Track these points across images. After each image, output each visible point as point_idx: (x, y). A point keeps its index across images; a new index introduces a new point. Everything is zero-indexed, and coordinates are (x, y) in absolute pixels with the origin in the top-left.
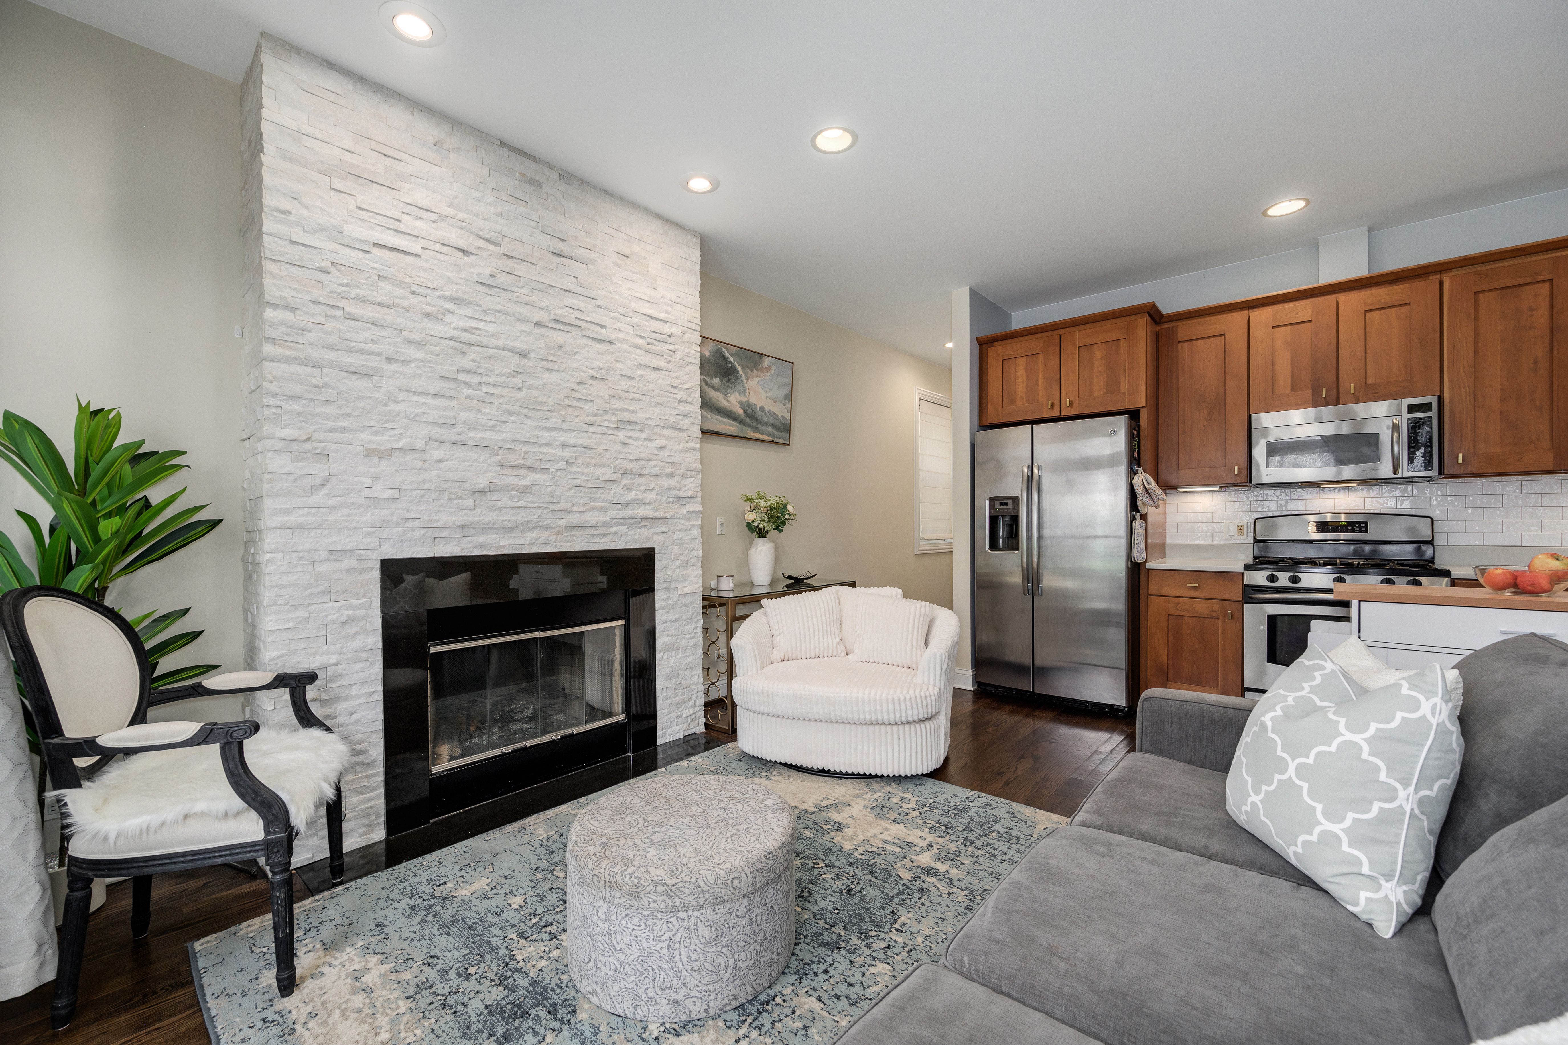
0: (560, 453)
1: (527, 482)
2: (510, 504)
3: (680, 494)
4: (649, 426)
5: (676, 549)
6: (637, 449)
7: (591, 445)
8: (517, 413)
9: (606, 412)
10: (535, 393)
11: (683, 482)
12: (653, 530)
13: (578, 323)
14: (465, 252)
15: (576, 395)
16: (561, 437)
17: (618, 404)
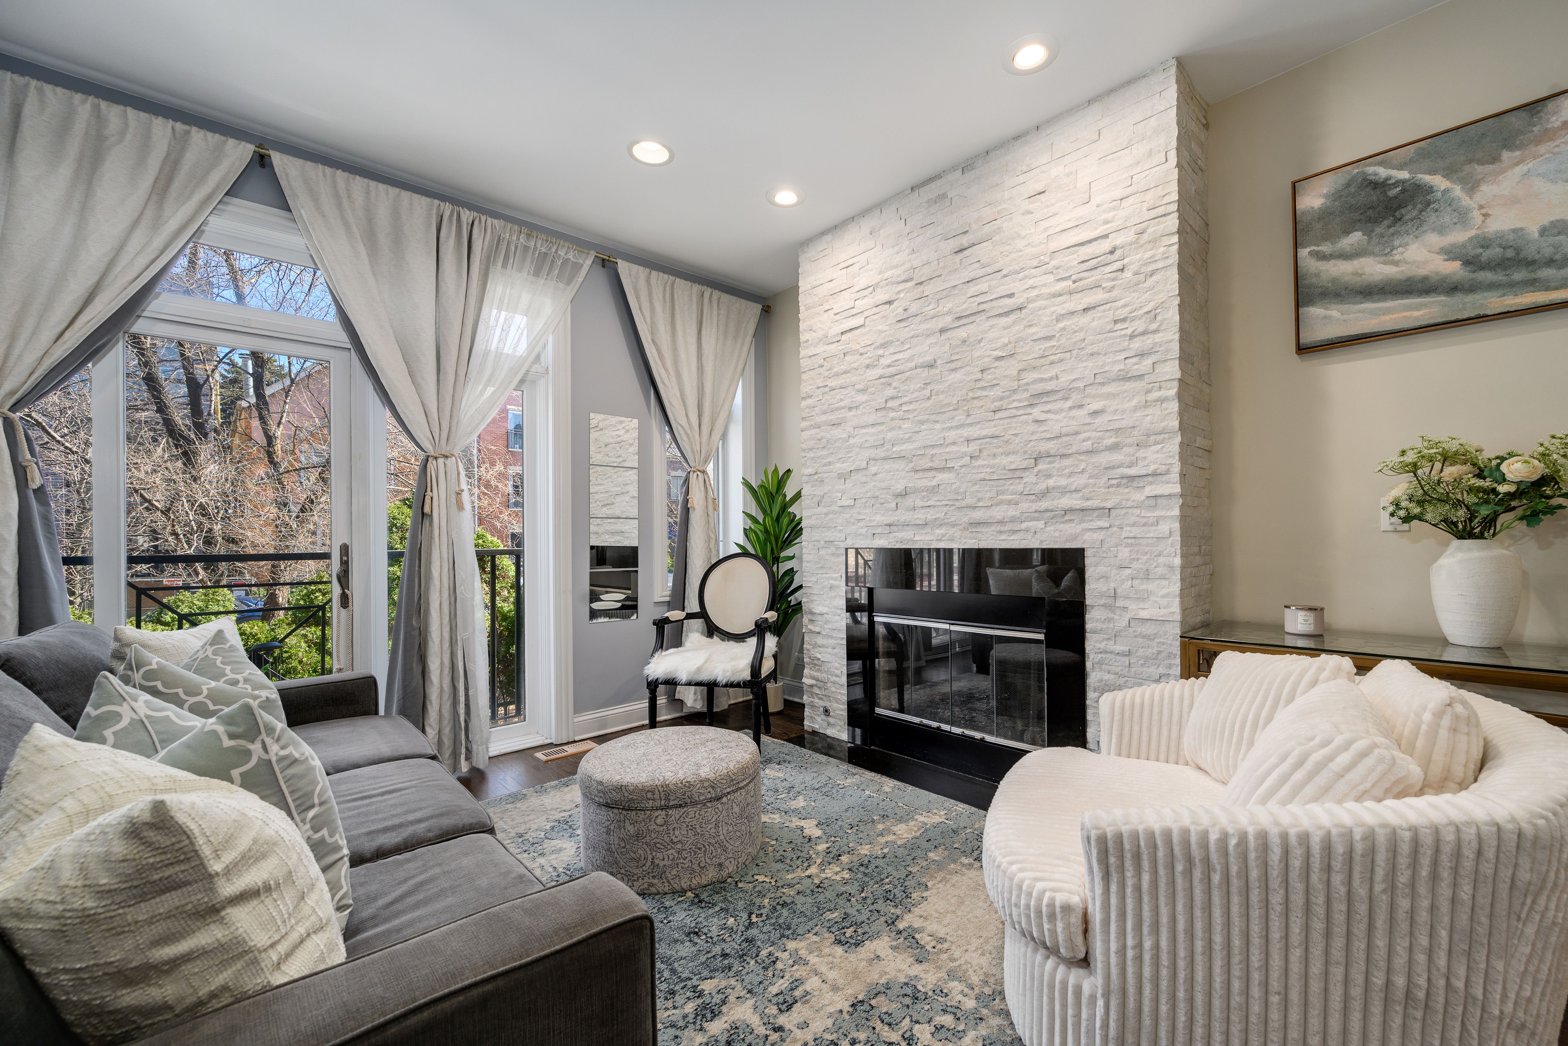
0: (964, 449)
1: (934, 483)
2: (922, 504)
3: (1133, 471)
4: (1077, 388)
5: (1124, 553)
6: (1057, 423)
7: (997, 433)
8: (927, 421)
9: (1014, 391)
10: (941, 397)
11: (1141, 454)
12: (1085, 525)
13: (982, 307)
14: (890, 303)
15: (979, 384)
16: (965, 432)
17: (1029, 377)
